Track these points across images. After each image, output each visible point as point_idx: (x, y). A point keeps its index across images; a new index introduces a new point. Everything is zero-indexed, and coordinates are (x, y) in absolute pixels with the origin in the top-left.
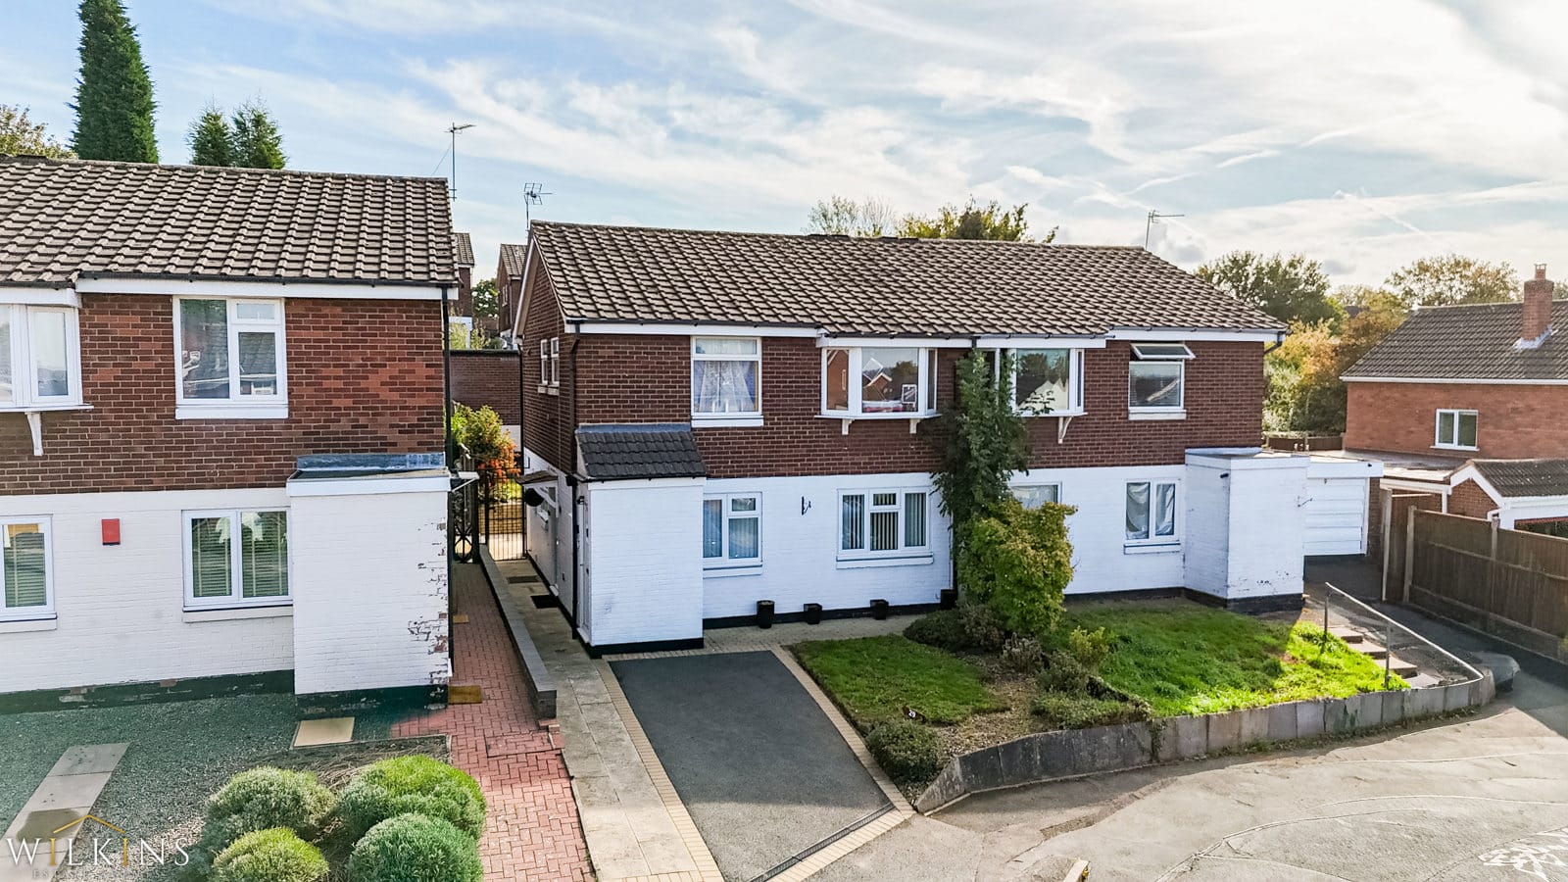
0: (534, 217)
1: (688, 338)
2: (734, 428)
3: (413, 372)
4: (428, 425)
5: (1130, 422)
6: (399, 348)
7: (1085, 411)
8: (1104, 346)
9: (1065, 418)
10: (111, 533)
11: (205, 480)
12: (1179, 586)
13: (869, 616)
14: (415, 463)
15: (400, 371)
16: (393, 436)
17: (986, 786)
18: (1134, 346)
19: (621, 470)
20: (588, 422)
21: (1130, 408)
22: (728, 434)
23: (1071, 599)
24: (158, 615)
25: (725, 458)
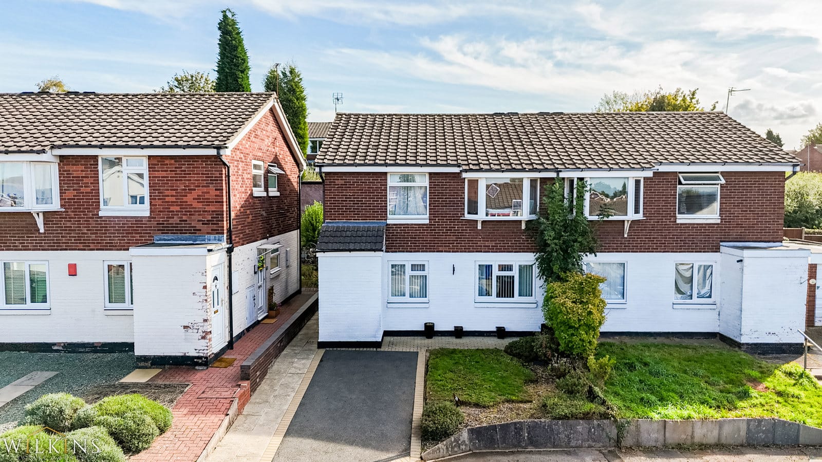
0: (339, 111)
1: (386, 173)
2: (412, 224)
3: (209, 193)
4: (214, 221)
5: (678, 224)
6: (202, 180)
7: (644, 217)
8: (652, 176)
9: (628, 221)
10: (73, 270)
11: (113, 246)
12: (716, 331)
13: (495, 336)
14: (210, 240)
15: (202, 193)
16: (199, 226)
17: (486, 448)
18: (680, 175)
19: (336, 246)
20: (330, 219)
21: (677, 215)
22: (409, 227)
23: (603, 334)
24: (93, 311)
25: (407, 241)
